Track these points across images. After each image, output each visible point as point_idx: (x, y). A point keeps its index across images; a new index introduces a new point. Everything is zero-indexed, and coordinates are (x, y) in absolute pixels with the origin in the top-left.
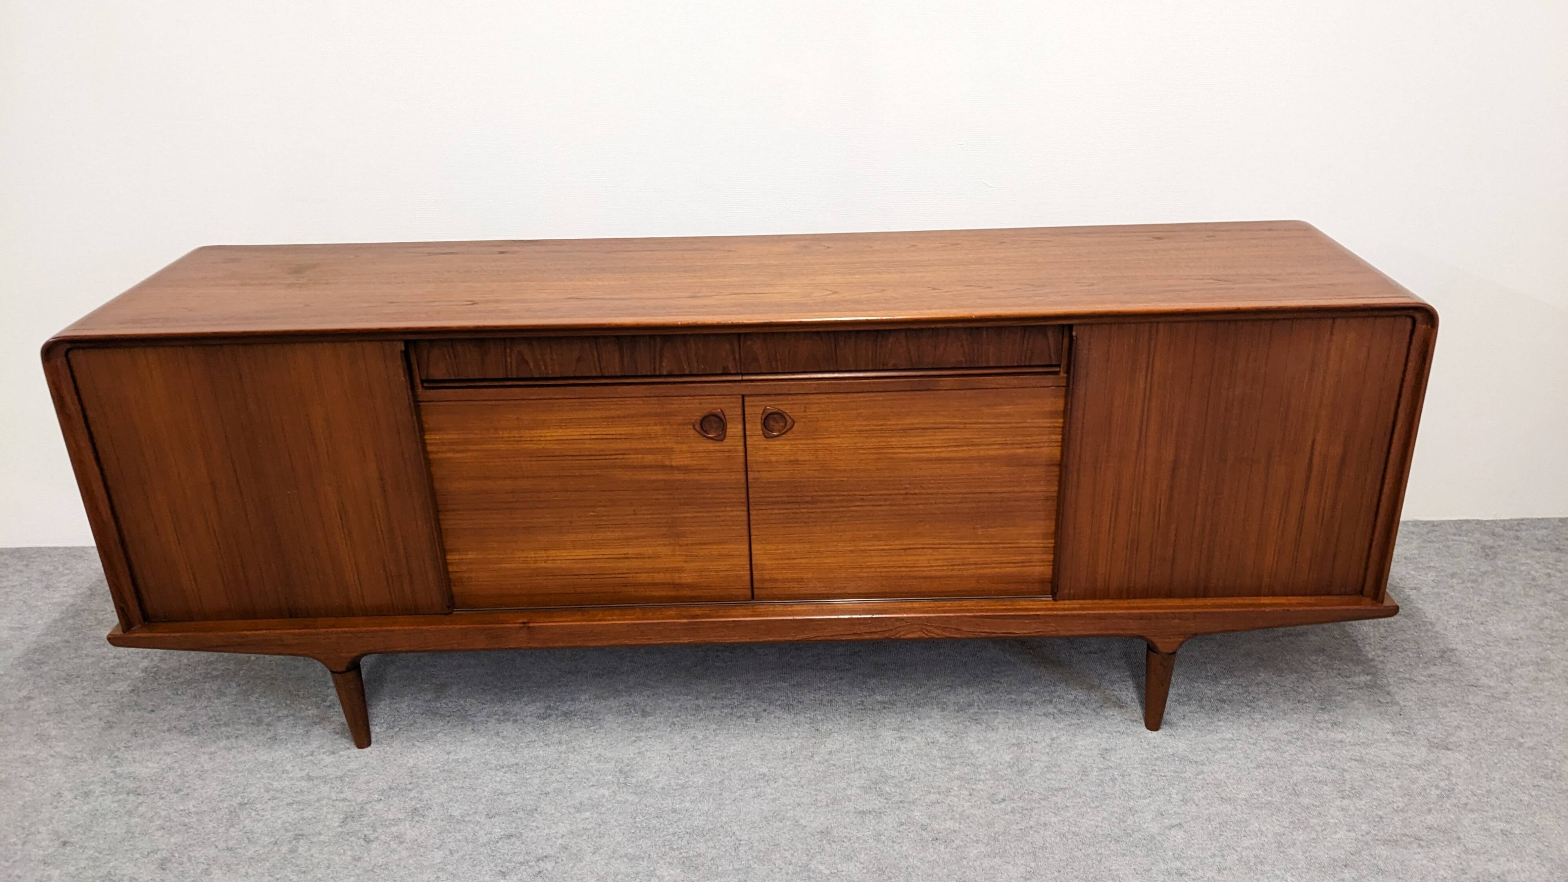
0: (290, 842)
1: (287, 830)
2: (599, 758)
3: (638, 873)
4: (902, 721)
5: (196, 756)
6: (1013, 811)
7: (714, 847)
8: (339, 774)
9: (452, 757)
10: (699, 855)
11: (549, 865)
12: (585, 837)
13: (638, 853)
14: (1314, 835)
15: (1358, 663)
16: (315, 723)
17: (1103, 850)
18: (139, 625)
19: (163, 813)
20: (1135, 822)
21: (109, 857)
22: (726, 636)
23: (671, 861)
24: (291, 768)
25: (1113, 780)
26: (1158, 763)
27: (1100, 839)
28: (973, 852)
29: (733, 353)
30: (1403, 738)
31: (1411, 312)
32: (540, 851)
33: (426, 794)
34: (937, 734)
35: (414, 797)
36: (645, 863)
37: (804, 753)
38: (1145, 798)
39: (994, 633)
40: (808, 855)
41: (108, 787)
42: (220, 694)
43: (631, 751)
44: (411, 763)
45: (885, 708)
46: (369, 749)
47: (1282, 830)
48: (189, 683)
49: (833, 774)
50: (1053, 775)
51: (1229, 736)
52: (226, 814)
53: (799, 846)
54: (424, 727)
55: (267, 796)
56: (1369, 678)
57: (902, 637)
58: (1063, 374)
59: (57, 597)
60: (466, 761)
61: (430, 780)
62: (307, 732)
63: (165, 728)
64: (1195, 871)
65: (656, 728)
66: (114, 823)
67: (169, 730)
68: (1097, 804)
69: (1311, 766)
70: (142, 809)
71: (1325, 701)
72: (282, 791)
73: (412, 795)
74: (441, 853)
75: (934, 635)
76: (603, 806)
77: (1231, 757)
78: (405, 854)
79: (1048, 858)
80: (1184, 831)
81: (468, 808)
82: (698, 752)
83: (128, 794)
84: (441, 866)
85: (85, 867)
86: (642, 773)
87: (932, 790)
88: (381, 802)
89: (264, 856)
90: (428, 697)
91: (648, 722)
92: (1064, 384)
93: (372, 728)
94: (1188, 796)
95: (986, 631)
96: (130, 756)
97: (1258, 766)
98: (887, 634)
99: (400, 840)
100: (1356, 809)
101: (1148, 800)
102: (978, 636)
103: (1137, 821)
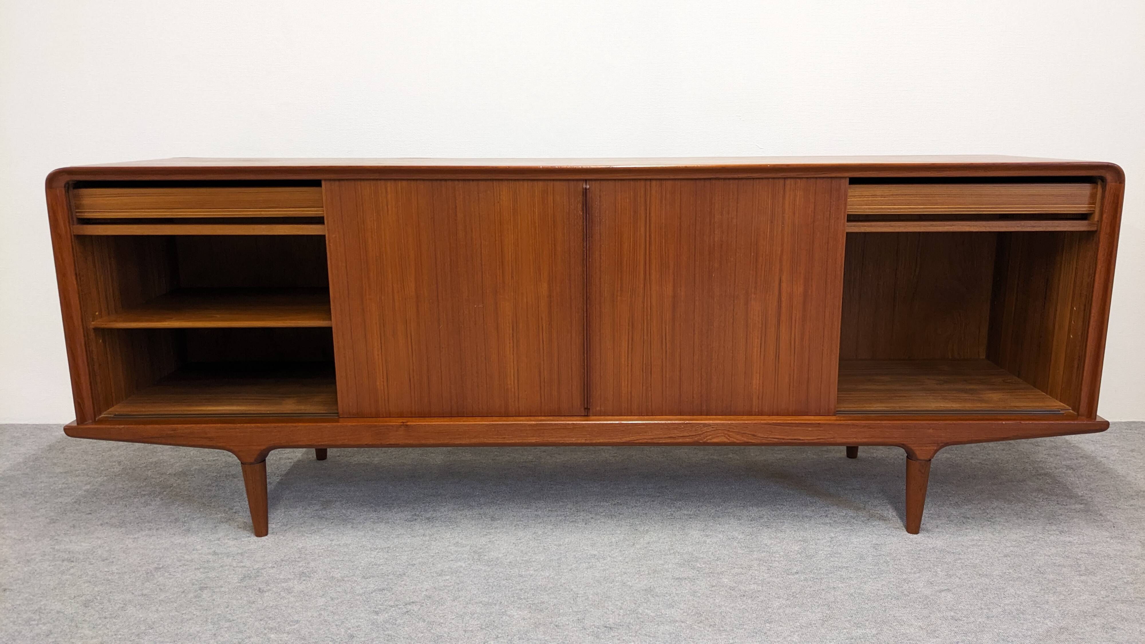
0: (196, 591)
1: (193, 584)
2: (457, 544)
3: (491, 613)
4: (706, 525)
5: (123, 540)
6: (806, 580)
7: (556, 598)
8: (240, 551)
9: (334, 543)
10: (543, 603)
11: (415, 608)
12: (446, 591)
13: (490, 601)
14: (1062, 597)
15: (1071, 497)
16: (222, 522)
17: (886, 604)
19: (90, 573)
20: (909, 587)
21: (41, 598)
22: (565, 437)
23: (519, 606)
24: (200, 548)
25: (887, 562)
26: (921, 553)
27: (882, 597)
28: (776, 604)
30: (1120, 541)
31: (1103, 171)
32: (408, 599)
33: (312, 564)
34: (736, 534)
35: (302, 566)
36: (497, 607)
37: (627, 543)
38: (915, 573)
39: (783, 439)
40: (635, 604)
41: (47, 557)
42: (146, 504)
43: (484, 540)
44: (300, 546)
45: (691, 518)
46: (266, 537)
47: (1035, 594)
48: (122, 498)
49: (652, 555)
50: (836, 559)
51: (977, 538)
52: (143, 574)
53: (628, 598)
54: (312, 525)
55: (178, 564)
56: (1082, 506)
57: (708, 441)
59: (23, 450)
60: (346, 545)
61: (316, 556)
62: (216, 527)
63: (99, 523)
64: (967, 618)
65: (503, 527)
66: (48, 578)
67: (101, 525)
68: (875, 576)
69: (1049, 556)
70: (72, 571)
71: (1052, 519)
72: (192, 561)
73: (300, 565)
74: (324, 599)
75: (735, 440)
76: (460, 572)
77: (982, 550)
78: (292, 599)
79: (840, 609)
80: (952, 594)
81: (347, 573)
82: (539, 541)
83: (63, 561)
84: (323, 607)
85: (20, 605)
86: (493, 554)
87: (736, 567)
88: (274, 569)
89: (173, 600)
90: (317, 507)
91: (495, 524)
93: (269, 525)
94: (951, 572)
95: (777, 437)
96: (67, 539)
97: (1005, 556)
98: (696, 438)
99: (289, 591)
100: (1093, 582)
101: (918, 575)
102: (771, 442)
103: (911, 587)
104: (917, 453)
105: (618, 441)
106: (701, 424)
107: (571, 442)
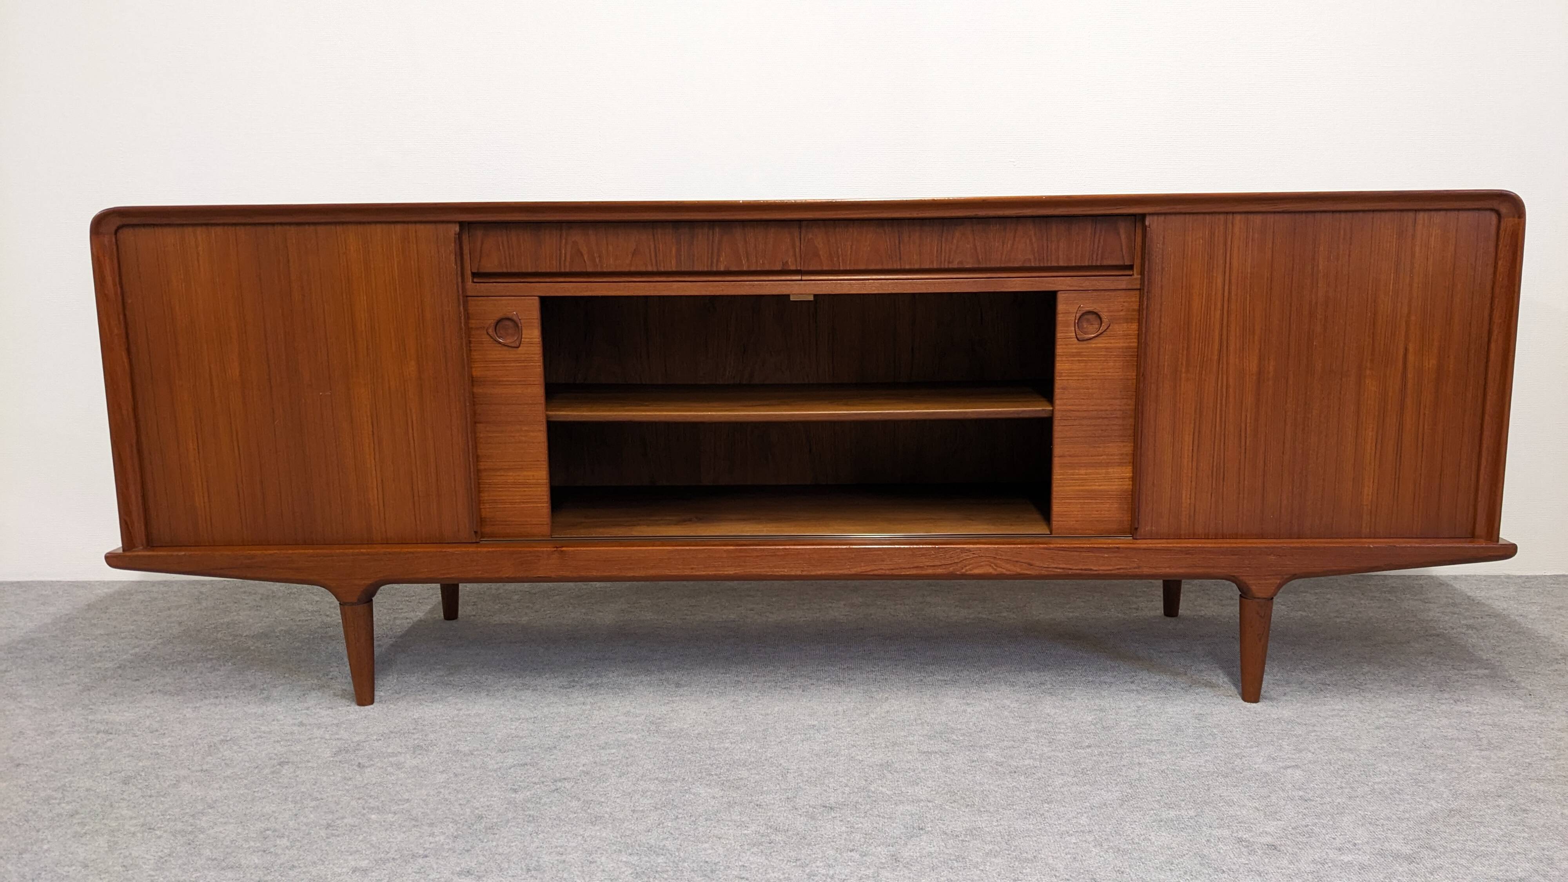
0: (274, 766)
1: (270, 759)
2: (627, 714)
3: (670, 791)
4: (966, 692)
5: (179, 709)
6: (1101, 754)
7: (759, 774)
8: (335, 722)
9: (461, 713)
10: (742, 779)
11: (568, 785)
12: (610, 766)
13: (670, 777)
14: (1455, 775)
15: (1472, 661)
16: (314, 689)
17: (1210, 782)
18: (141, 548)
19: (134, 747)
20: (1243, 763)
21: (66, 775)
22: (775, 567)
23: (708, 783)
24: (283, 718)
25: (1214, 735)
26: (1261, 724)
27: (1205, 774)
28: (1059, 781)
29: (794, 247)
30: (1539, 711)
31: (1495, 204)
32: (558, 775)
33: (432, 736)
34: (1007, 702)
35: (418, 738)
36: (679, 784)
37: (859, 712)
38: (1251, 747)
39: (1070, 569)
40: (866, 781)
41: (76, 728)
42: (213, 669)
43: (664, 709)
44: (416, 716)
45: (946, 684)
46: (372, 706)
47: (1417, 771)
48: (181, 663)
49: (891, 726)
50: (1144, 731)
51: (1339, 707)
52: (204, 747)
53: (856, 774)
54: (434, 692)
55: (251, 736)
56: (1487, 671)
57: (968, 573)
58: (1136, 276)
59: (52, 610)
60: (478, 715)
61: (438, 727)
62: (304, 695)
63: (149, 691)
64: (1322, 798)
65: (692, 694)
66: (77, 752)
67: (152, 692)
68: (1196, 751)
69: (1439, 728)
70: (109, 744)
71: (1442, 685)
72: (270, 732)
73: (416, 736)
74: (444, 775)
75: (1004, 571)
76: (631, 745)
77: (1345, 722)
78: (403, 775)
79: (1147, 787)
80: (1303, 770)
81: (479, 746)
82: (739, 710)
83: (98, 733)
84: (444, 784)
85: (37, 782)
86: (675, 724)
87: (1006, 739)
88: (380, 742)
89: (243, 776)
90: (441, 673)
91: (681, 691)
92: (1138, 287)
93: (376, 693)
94: (1302, 746)
96: (105, 708)
97: (1377, 728)
98: (951, 569)
99: (399, 766)
100: (1499, 758)
101: (1255, 749)
102: (1052, 573)
103: (1246, 762)
104: (1254, 587)
105: (846, 572)
106: (958, 548)
107: (782, 573)
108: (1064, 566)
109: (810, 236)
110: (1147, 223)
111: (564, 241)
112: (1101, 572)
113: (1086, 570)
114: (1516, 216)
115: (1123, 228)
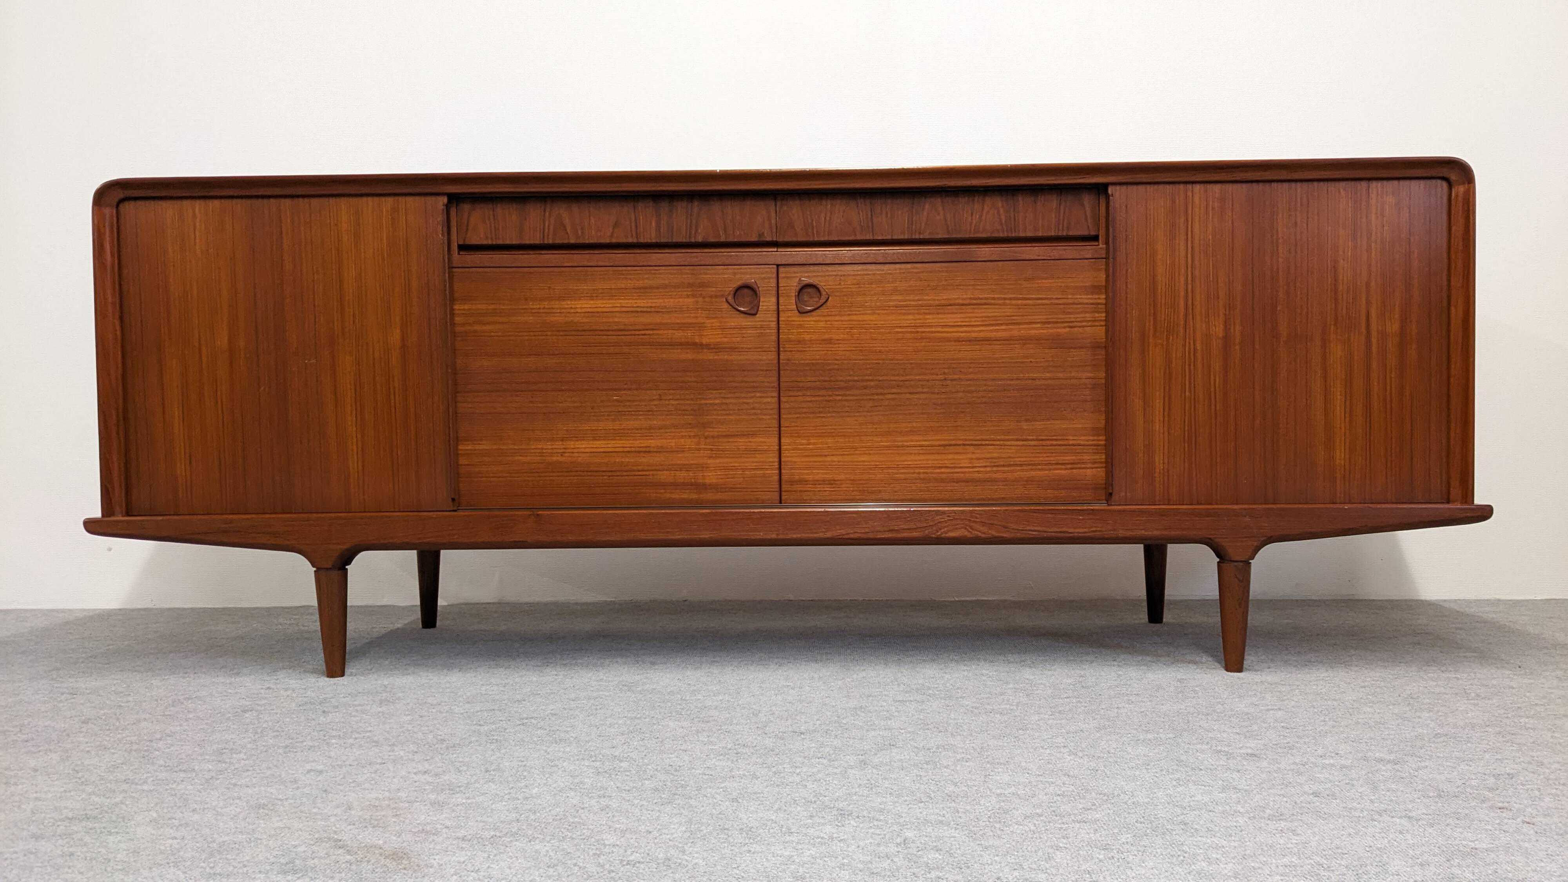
0: (237, 712)
2: (600, 680)
3: (638, 724)
4: (945, 666)
5: (147, 680)
6: (1079, 702)
7: (729, 714)
8: (303, 687)
9: (432, 681)
10: (711, 717)
11: (534, 721)
12: (579, 710)
14: (1441, 714)
15: (1460, 648)
16: (285, 668)
18: (120, 513)
19: (97, 702)
20: (1224, 707)
21: (26, 718)
23: (678, 719)
24: (250, 685)
25: (1194, 691)
26: (1244, 685)
29: (769, 220)
30: (1528, 677)
31: (1444, 172)
32: (525, 716)
33: (400, 694)
34: (986, 672)
35: (386, 696)
36: (647, 720)
37: (834, 677)
38: (1234, 698)
39: (1045, 532)
40: (838, 717)
41: (41, 691)
42: (185, 657)
43: (638, 677)
45: (925, 662)
46: (341, 678)
47: (1403, 712)
48: (153, 654)
49: (867, 685)
50: (1124, 689)
52: (168, 702)
53: (828, 713)
54: (406, 669)
55: (218, 695)
56: (1476, 654)
57: (943, 536)
58: (1102, 246)
60: (449, 682)
61: (406, 689)
62: (274, 672)
63: (118, 670)
64: (1304, 727)
65: (666, 669)
66: (40, 705)
67: (122, 671)
68: (1177, 700)
69: (1425, 687)
70: (72, 700)
71: (1430, 662)
72: (236, 693)
73: (383, 695)
74: (409, 717)
75: (980, 534)
76: (601, 698)
77: (1330, 683)
78: (367, 717)
80: (1286, 711)
81: (446, 700)
82: (713, 677)
83: (63, 694)
86: (648, 686)
87: (983, 693)
88: (347, 698)
89: (204, 718)
90: (415, 658)
91: (656, 667)
92: (1104, 256)
93: (347, 670)
94: (1285, 698)
95: (1036, 528)
97: (1363, 687)
98: (927, 532)
100: (1487, 704)
101: (1237, 699)
102: (1028, 536)
103: (1228, 707)
104: (1231, 551)
105: (821, 535)
106: (933, 511)
107: (758, 537)
108: (1039, 529)
109: (785, 208)
110: (1110, 192)
111: (547, 214)
112: (1076, 534)
113: (1061, 532)
114: (1466, 183)
115: (1088, 200)
